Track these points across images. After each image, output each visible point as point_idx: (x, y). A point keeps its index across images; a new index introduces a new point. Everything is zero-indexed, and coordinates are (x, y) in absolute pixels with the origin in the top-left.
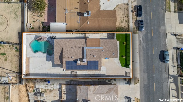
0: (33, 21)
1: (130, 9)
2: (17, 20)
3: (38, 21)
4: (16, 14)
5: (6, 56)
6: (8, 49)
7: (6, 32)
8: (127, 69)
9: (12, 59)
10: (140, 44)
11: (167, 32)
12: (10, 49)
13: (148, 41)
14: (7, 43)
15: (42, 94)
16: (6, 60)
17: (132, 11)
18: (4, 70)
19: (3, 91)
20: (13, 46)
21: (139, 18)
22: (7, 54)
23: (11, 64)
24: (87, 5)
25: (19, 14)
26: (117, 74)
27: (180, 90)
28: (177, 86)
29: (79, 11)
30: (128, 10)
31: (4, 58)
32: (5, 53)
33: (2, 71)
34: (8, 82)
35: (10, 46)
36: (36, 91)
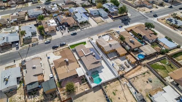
0: (82, 90)
1: (55, 50)
2: (86, 97)
3: (80, 88)
4: (82, 100)
5: (114, 91)
6: (109, 92)
7: (98, 101)
8: (87, 42)
9: (113, 87)
10: (72, 42)
11: (62, 37)
12: (108, 91)
13: (69, 40)
14: (105, 95)
15: (122, 65)
16: (116, 90)
17: (56, 49)
18: (123, 88)
19: (135, 81)
20: (105, 90)
21: (59, 46)
22: (113, 91)
23: (117, 86)
24: (61, 62)
25: (81, 98)
26: (91, 44)
27: (85, 27)
28: (85, 28)
29: (66, 66)
30: (56, 51)
31: (116, 92)
32: (112, 93)
33: (125, 90)
34: (129, 83)
35: (106, 92)
36: (123, 69)
